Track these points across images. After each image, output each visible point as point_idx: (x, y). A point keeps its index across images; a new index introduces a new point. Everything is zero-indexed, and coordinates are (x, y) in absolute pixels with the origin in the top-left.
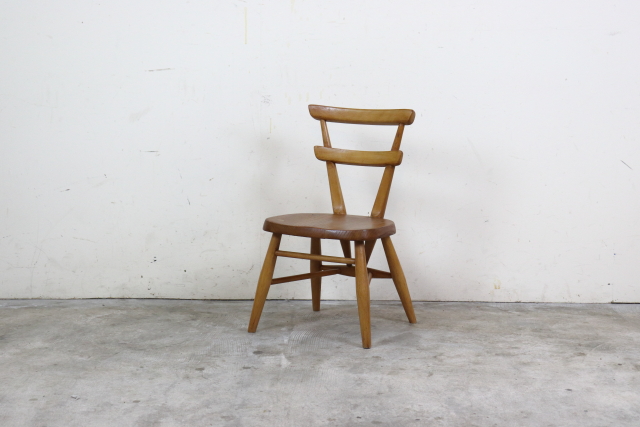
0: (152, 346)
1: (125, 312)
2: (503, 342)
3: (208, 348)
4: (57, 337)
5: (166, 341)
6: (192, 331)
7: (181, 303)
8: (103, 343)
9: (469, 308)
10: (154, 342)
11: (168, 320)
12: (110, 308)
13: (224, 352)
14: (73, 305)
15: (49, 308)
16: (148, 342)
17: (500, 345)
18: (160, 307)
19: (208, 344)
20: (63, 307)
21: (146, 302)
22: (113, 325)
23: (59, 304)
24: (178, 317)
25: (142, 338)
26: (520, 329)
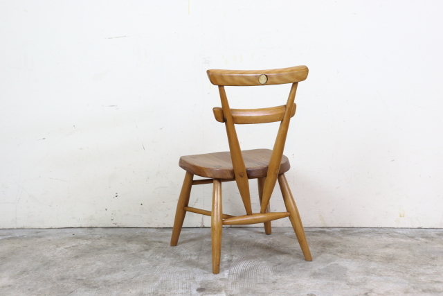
0: (105, 282)
1: (90, 242)
2: (423, 274)
3: (156, 284)
4: (24, 272)
5: (119, 276)
6: (144, 263)
7: (138, 232)
8: (63, 279)
9: (380, 234)
10: (108, 277)
11: (125, 251)
12: (78, 238)
13: (170, 289)
14: (49, 235)
15: (28, 238)
16: (103, 278)
17: (423, 278)
18: (119, 237)
19: (156, 279)
20: (40, 237)
21: (110, 231)
22: (77, 257)
23: (38, 234)
24: (134, 247)
25: (99, 272)
26: (433, 259)
